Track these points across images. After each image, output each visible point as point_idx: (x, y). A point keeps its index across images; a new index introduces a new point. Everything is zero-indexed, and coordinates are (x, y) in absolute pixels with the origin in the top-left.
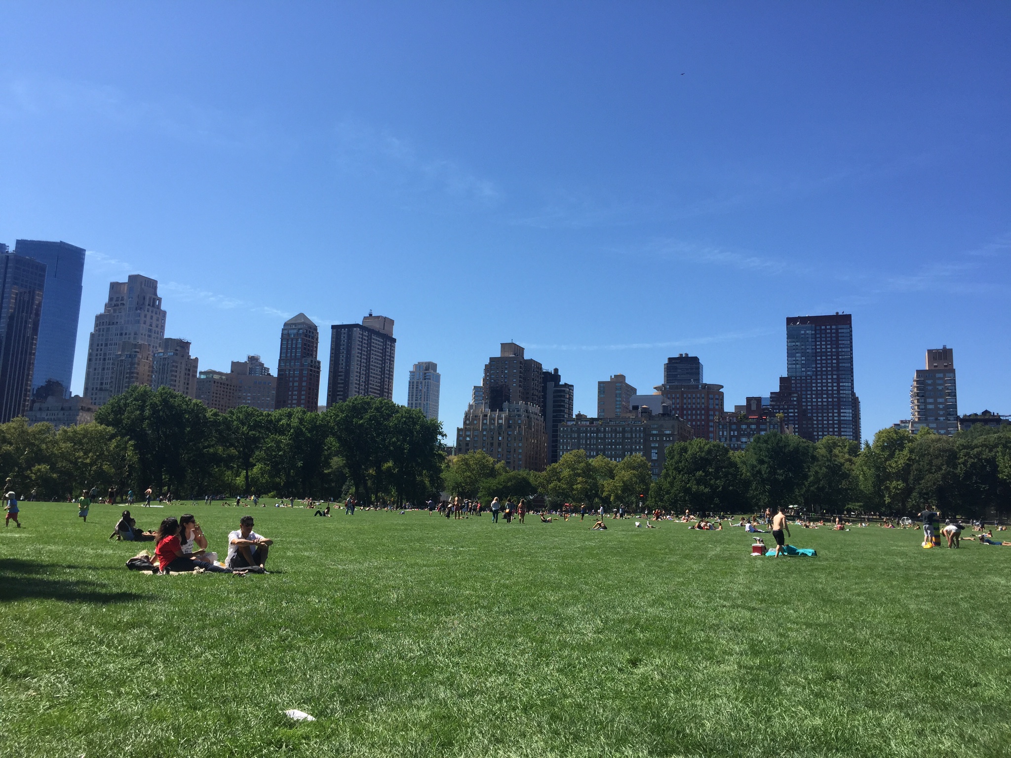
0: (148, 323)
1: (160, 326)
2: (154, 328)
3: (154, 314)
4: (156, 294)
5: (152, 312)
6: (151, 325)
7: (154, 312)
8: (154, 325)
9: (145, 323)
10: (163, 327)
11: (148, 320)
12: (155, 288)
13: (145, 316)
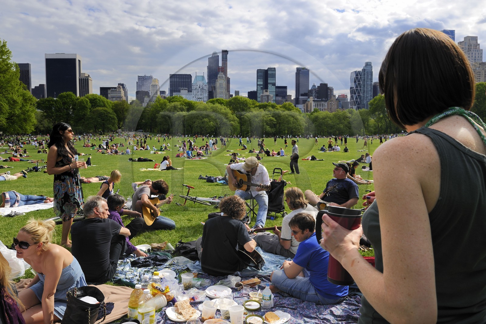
0: (474, 57)
1: (480, 57)
2: (477, 59)
3: (476, 52)
4: (477, 42)
5: (475, 51)
6: (475, 57)
7: (476, 51)
8: (477, 57)
9: (472, 57)
10: (481, 57)
11: (474, 55)
12: (477, 40)
13: (472, 54)
